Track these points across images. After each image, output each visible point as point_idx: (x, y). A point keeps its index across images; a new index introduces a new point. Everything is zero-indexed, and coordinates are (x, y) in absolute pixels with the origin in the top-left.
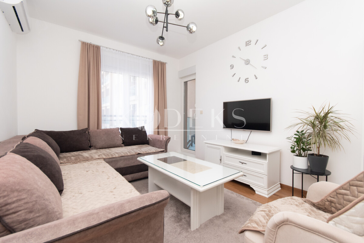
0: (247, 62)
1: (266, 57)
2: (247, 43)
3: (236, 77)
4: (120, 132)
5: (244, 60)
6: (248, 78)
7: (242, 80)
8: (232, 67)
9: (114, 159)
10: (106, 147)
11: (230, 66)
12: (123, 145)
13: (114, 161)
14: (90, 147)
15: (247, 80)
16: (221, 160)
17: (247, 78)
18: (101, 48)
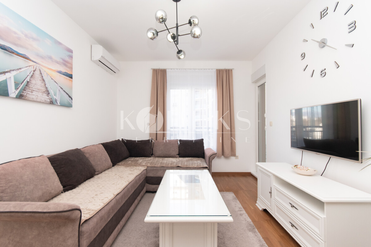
0: (323, 44)
1: (353, 26)
2: (322, 13)
3: (309, 71)
4: (179, 143)
5: (318, 42)
6: (325, 69)
7: (317, 73)
8: (303, 56)
9: (155, 168)
10: (163, 156)
11: (301, 55)
12: (178, 156)
13: (155, 170)
14: (152, 154)
15: (323, 73)
16: (271, 193)
17: (323, 69)
18: (167, 70)
